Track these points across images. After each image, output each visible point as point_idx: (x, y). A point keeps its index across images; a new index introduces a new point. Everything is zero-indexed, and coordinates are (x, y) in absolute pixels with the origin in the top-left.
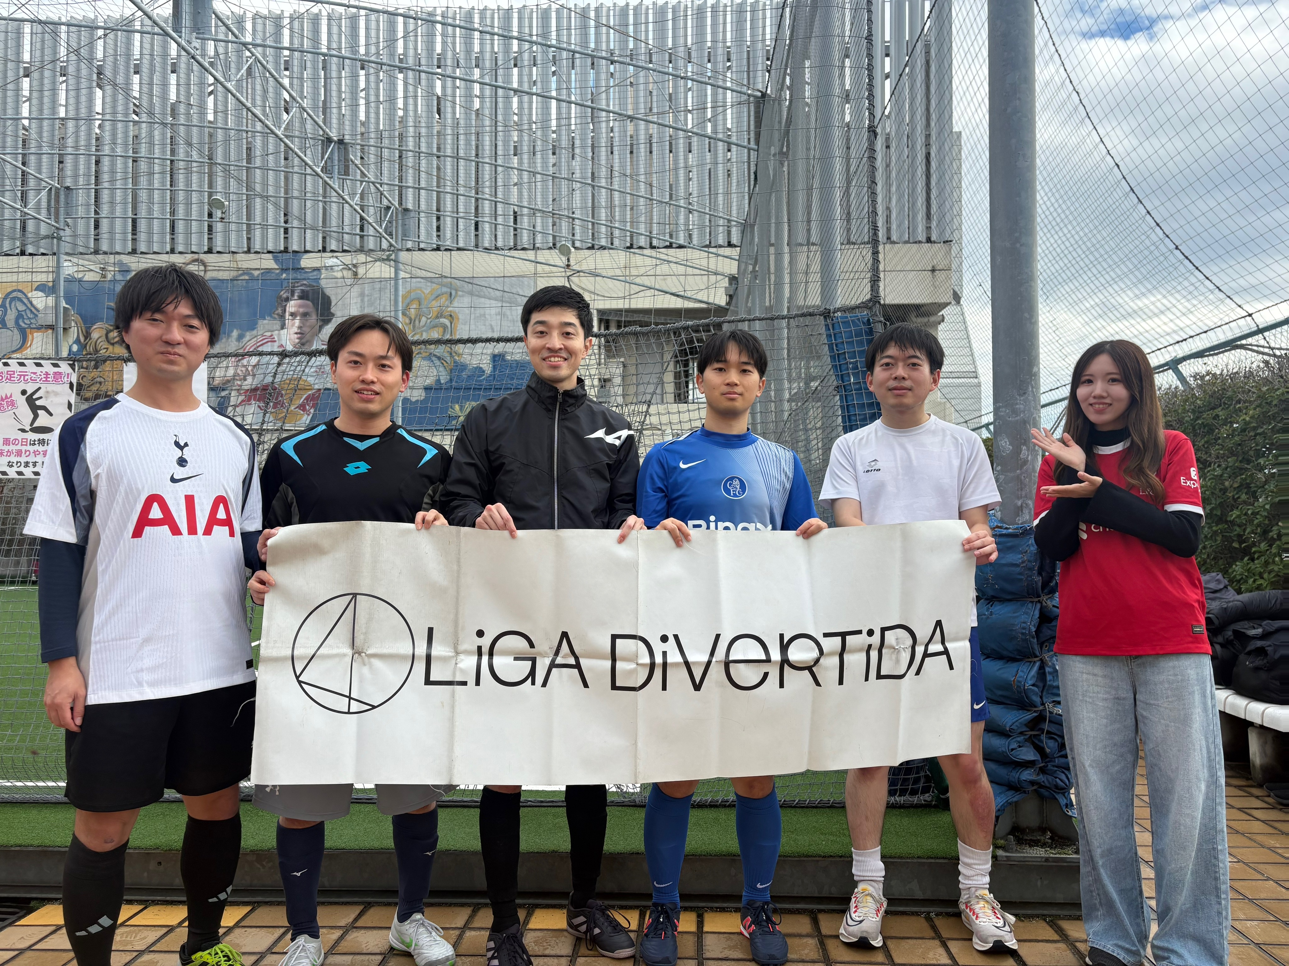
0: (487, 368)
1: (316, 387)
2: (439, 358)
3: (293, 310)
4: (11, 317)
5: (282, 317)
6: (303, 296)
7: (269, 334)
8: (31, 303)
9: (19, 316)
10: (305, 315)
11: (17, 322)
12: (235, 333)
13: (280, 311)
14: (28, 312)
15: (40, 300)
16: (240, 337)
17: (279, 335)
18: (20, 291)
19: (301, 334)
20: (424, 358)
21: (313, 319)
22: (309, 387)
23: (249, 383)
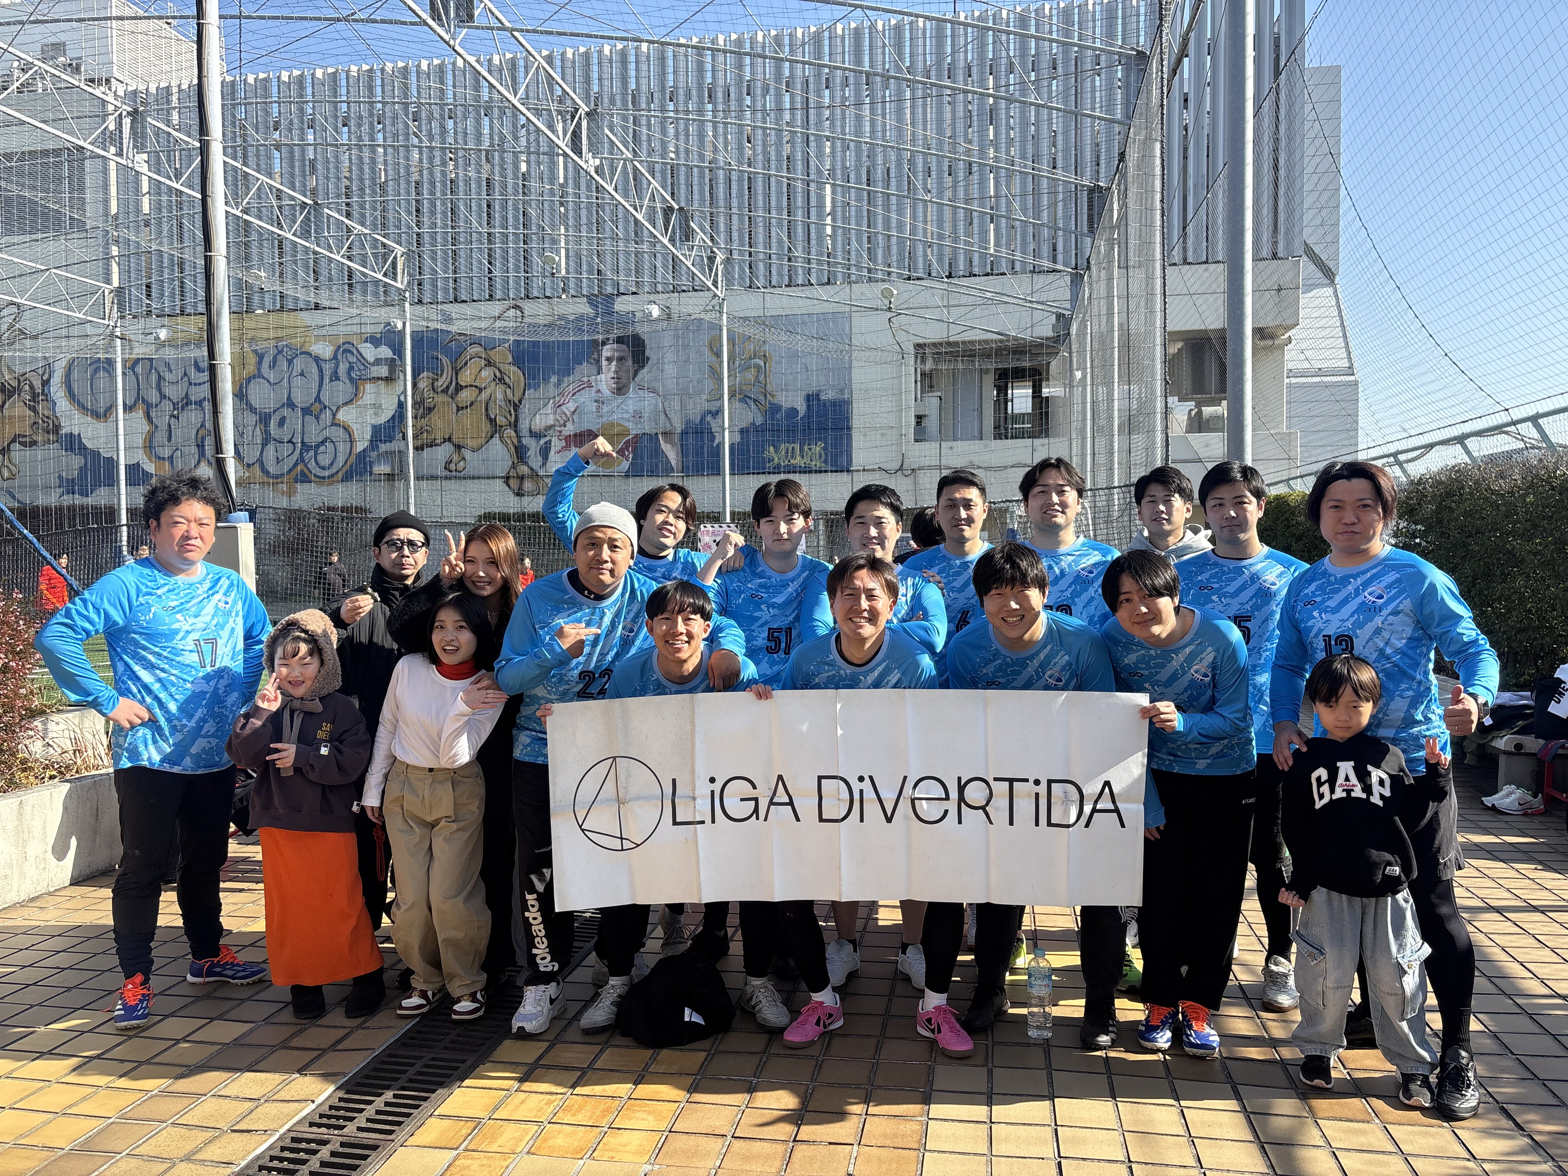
0: (802, 409)
1: (635, 432)
2: (755, 401)
3: (609, 354)
4: (343, 369)
5: (598, 361)
6: (620, 340)
7: (585, 379)
8: (361, 354)
9: (351, 368)
10: (621, 359)
11: (349, 374)
12: (554, 379)
13: (596, 356)
14: (359, 364)
15: (369, 352)
16: (559, 383)
17: (596, 381)
18: (349, 343)
19: (618, 379)
20: (740, 400)
21: (630, 362)
22: (626, 432)
23: (570, 429)
